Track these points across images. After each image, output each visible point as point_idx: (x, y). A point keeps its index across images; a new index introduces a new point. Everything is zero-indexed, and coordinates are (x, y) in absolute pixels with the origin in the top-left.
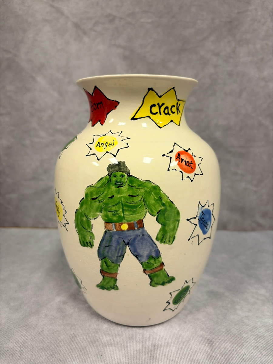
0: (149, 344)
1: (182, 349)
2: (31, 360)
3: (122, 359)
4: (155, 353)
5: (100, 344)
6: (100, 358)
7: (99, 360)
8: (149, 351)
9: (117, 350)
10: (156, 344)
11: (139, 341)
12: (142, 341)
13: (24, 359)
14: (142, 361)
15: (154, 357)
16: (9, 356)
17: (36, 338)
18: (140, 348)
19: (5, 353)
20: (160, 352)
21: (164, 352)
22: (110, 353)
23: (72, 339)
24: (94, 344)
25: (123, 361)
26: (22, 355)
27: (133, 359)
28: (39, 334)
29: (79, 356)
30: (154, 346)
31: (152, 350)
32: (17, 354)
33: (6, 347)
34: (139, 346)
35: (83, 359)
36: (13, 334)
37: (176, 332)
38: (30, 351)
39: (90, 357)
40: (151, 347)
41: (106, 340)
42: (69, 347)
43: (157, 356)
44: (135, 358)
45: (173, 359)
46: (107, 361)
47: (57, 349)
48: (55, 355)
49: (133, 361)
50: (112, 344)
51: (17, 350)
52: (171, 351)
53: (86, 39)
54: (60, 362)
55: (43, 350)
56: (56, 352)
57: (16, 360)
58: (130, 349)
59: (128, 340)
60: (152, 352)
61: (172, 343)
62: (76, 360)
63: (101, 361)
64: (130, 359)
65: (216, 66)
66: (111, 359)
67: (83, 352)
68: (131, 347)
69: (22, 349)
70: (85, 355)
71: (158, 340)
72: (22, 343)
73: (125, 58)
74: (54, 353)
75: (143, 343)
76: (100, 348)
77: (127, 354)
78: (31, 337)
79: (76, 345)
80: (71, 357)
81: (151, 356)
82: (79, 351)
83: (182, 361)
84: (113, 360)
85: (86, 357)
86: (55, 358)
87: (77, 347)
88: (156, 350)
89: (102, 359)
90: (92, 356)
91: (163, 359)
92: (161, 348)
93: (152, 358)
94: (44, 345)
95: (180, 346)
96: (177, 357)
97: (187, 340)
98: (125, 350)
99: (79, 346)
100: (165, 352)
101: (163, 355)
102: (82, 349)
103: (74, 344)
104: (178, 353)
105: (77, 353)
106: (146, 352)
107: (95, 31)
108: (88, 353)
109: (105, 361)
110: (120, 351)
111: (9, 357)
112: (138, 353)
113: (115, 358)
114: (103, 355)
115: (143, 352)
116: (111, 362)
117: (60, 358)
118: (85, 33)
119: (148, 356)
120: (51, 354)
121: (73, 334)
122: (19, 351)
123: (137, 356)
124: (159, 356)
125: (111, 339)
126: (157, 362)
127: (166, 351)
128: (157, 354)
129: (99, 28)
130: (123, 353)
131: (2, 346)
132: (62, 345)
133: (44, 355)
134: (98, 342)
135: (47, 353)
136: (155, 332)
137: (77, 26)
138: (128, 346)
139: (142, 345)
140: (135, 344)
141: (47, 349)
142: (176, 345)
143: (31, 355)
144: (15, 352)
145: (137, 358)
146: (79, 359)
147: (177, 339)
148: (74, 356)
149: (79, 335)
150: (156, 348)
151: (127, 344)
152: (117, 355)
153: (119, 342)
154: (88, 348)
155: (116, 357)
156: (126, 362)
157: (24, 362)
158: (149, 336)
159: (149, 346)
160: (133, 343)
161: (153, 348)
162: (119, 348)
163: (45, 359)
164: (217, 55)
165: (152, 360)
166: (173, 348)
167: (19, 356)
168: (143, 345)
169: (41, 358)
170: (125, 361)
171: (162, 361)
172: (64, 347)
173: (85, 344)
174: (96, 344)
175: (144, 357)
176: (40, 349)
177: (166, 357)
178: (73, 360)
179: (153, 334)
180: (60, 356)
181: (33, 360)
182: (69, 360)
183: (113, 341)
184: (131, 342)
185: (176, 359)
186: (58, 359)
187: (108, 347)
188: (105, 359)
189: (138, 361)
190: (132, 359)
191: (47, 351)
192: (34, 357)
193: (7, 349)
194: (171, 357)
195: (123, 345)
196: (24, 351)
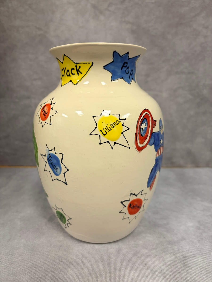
0: (179, 255)
1: (206, 258)
2: (93, 269)
3: (162, 267)
4: (187, 262)
5: (142, 256)
6: (146, 267)
7: (145, 268)
8: (181, 261)
9: (157, 260)
10: (185, 255)
11: (171, 253)
12: (174, 253)
13: (88, 268)
14: (179, 268)
15: (186, 265)
16: (75, 265)
17: (91, 251)
18: (174, 259)
19: (71, 263)
20: (190, 261)
21: (193, 261)
22: (152, 262)
23: (119, 252)
24: (137, 255)
25: (164, 269)
26: (85, 265)
27: (172, 267)
28: (92, 248)
29: (129, 265)
30: (184, 257)
31: (184, 260)
32: (80, 264)
33: (70, 259)
34: (173, 258)
35: (133, 267)
36: (73, 249)
37: (197, 246)
38: (90, 261)
39: (137, 266)
40: (182, 258)
41: (145, 253)
42: (118, 258)
43: (189, 264)
44: (172, 266)
45: (202, 267)
46: (152, 269)
47: (110, 259)
48: (110, 264)
49: (172, 268)
50: (151, 256)
51: (79, 261)
52: (199, 260)
53: (102, 18)
54: (116, 270)
55: (100, 260)
56: (110, 262)
57: (81, 269)
58: (166, 260)
59: (162, 253)
60: (184, 261)
61: (197, 254)
62: (128, 268)
63: (147, 269)
64: (169, 267)
65: (205, 37)
66: (154, 267)
67: (131, 262)
68: (166, 257)
69: (83, 260)
70: (133, 264)
71: (185, 252)
72: (82, 256)
73: (133, 32)
74: (109, 263)
75: (175, 255)
76: (143, 259)
77: (165, 263)
78: (87, 251)
79: (124, 257)
80: (123, 266)
81: (184, 264)
82: (127, 261)
83: (210, 268)
84: (156, 268)
85: (134, 266)
86: (111, 267)
87: (125, 258)
88: (187, 260)
89: (147, 267)
90: (139, 265)
91: (194, 266)
92: (190, 259)
93: (186, 266)
94: (99, 257)
95: (204, 256)
96: (205, 265)
97: (208, 252)
98: (162, 260)
99: (126, 257)
100: (195, 262)
101: (193, 264)
102: (129, 260)
103: (122, 256)
104: (204, 262)
105: (126, 263)
106: (180, 262)
107: (109, 11)
108: (134, 263)
109: (150, 269)
110: (159, 261)
111: (75, 267)
112: (173, 262)
113: (157, 267)
114: (147, 264)
115: (177, 262)
116: (155, 269)
117: (115, 267)
118: (101, 13)
119: (182, 264)
120: (107, 263)
121: (118, 248)
122: (81, 262)
123: (174, 265)
124: (190, 265)
125: (149, 252)
126: (190, 269)
127: (194, 260)
128: (189, 263)
129: (112, 8)
130: (162, 263)
131: (67, 258)
132: (112, 256)
133: (102, 265)
134: (139, 254)
135: (103, 263)
136: (181, 246)
137: (94, 7)
138: (164, 257)
139: (174, 256)
140: (169, 256)
141: (102, 259)
142: (201, 256)
143: (91, 265)
144: (78, 263)
145: (174, 266)
146: (130, 267)
147: (200, 252)
148: (125, 265)
149: (123, 249)
150: (186, 259)
151: (163, 256)
152: (158, 264)
153: (156, 254)
154: (133, 259)
155: (158, 265)
156: (167, 269)
157: (87, 270)
158: (177, 249)
159: (180, 257)
160: (167, 255)
161: (184, 258)
162: (158, 259)
163: (103, 268)
164: (207, 28)
165: (186, 268)
166: (199, 258)
167: (82, 265)
168: (176, 257)
169: (100, 267)
170: (165, 269)
171: (194, 268)
172: (115, 258)
173: (130, 256)
174: (139, 256)
175: (179, 265)
176: (97, 260)
177: (196, 265)
178: (125, 269)
179: (180, 248)
180: (114, 265)
181: (94, 269)
182: (122, 268)
183: (151, 253)
184: (165, 254)
185: (204, 266)
186: (113, 268)
187: (149, 259)
188: (150, 268)
189: (176, 269)
190: (170, 267)
191: (102, 262)
192: (94, 266)
193: (72, 261)
194: (200, 265)
195: (160, 256)
196: (85, 262)
